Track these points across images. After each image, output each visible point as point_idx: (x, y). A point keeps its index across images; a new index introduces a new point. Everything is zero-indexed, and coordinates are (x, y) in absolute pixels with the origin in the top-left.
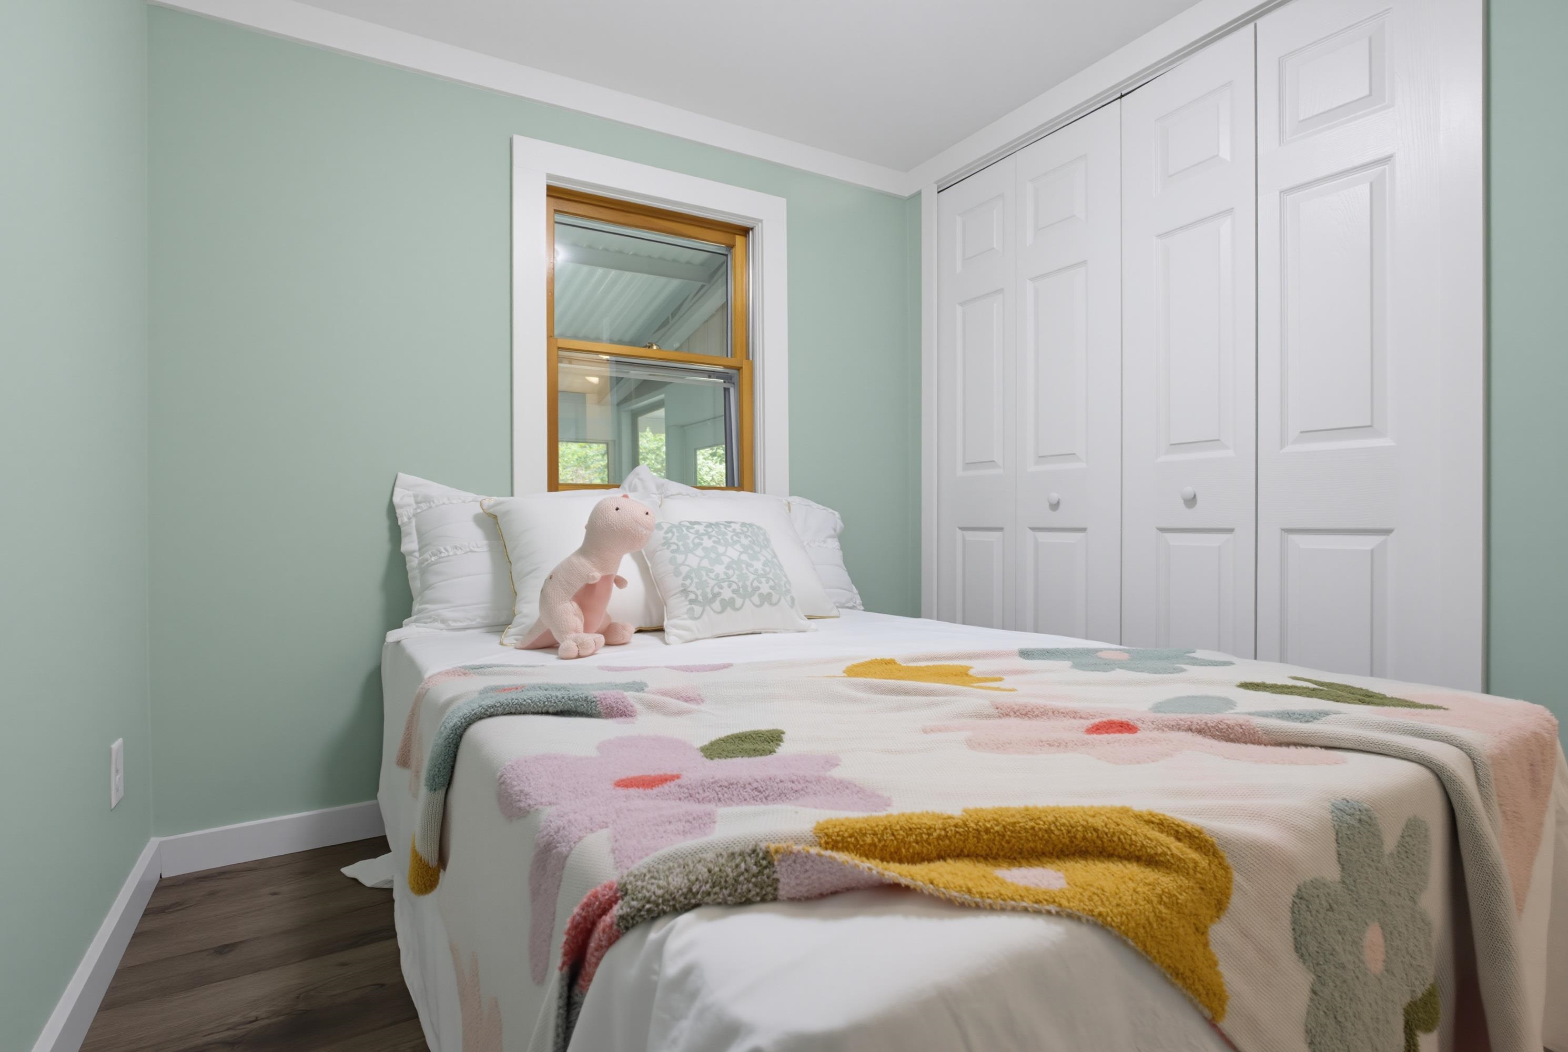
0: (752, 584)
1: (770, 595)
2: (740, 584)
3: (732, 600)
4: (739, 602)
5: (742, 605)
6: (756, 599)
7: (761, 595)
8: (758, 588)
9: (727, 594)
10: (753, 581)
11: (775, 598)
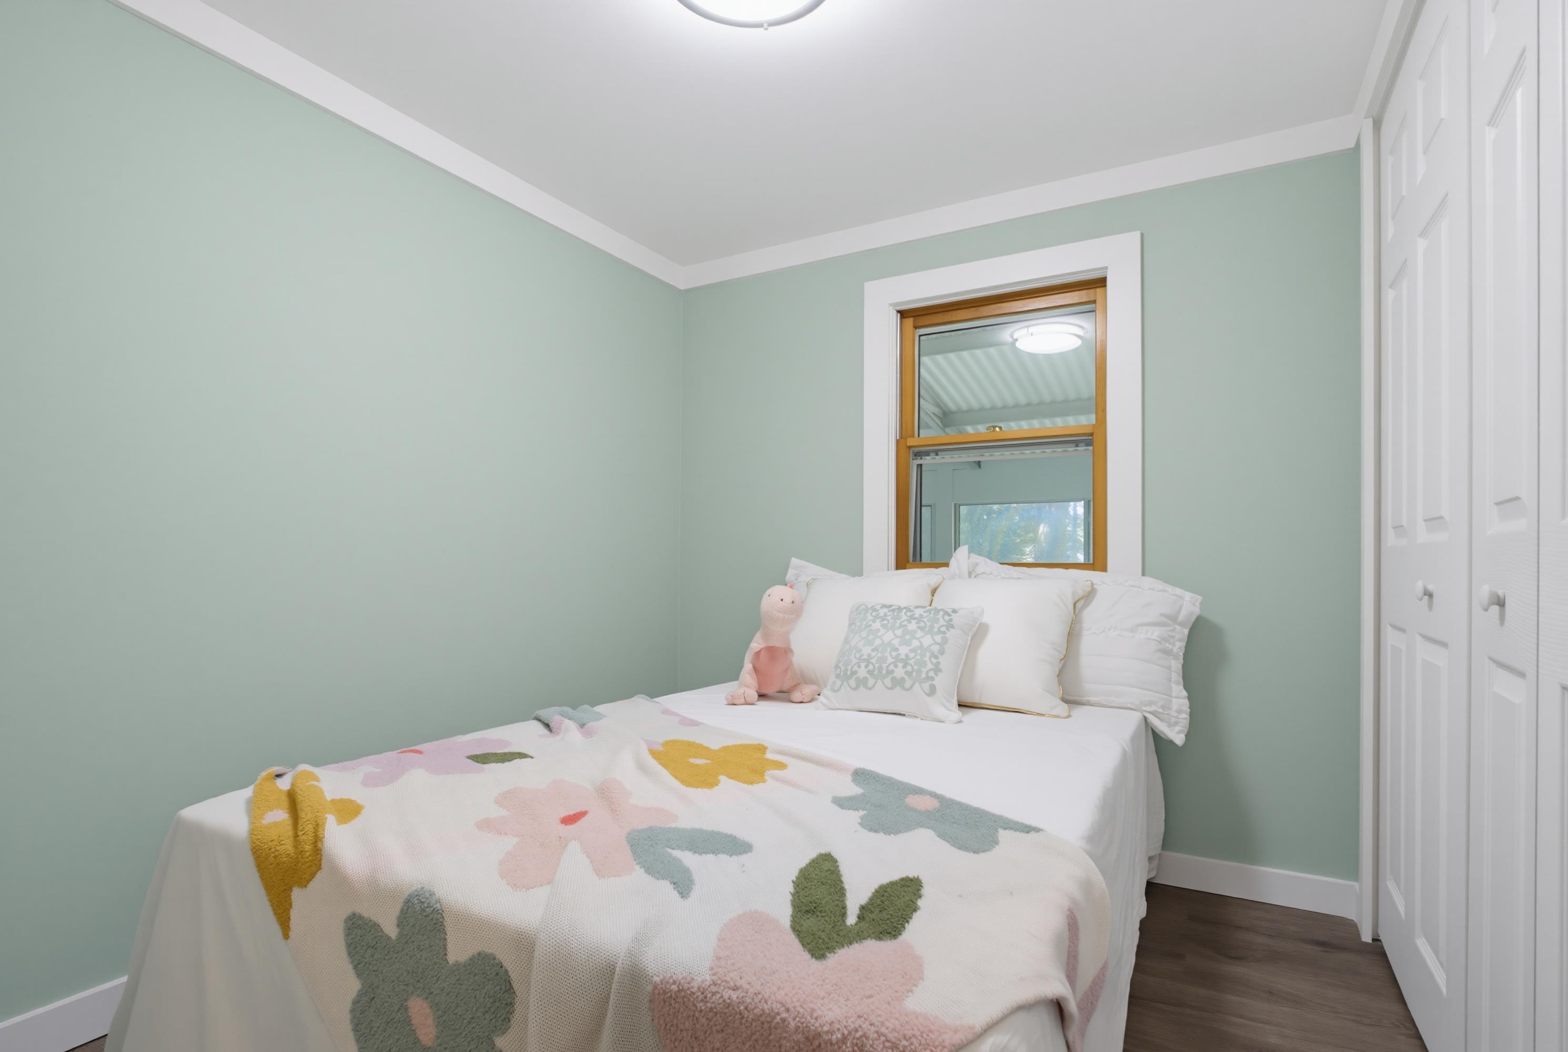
0: (888, 667)
1: (903, 679)
2: (877, 666)
3: (866, 679)
4: (871, 682)
5: (874, 686)
6: (888, 681)
7: (893, 679)
8: (892, 672)
9: (862, 672)
10: (889, 665)
11: (908, 684)
